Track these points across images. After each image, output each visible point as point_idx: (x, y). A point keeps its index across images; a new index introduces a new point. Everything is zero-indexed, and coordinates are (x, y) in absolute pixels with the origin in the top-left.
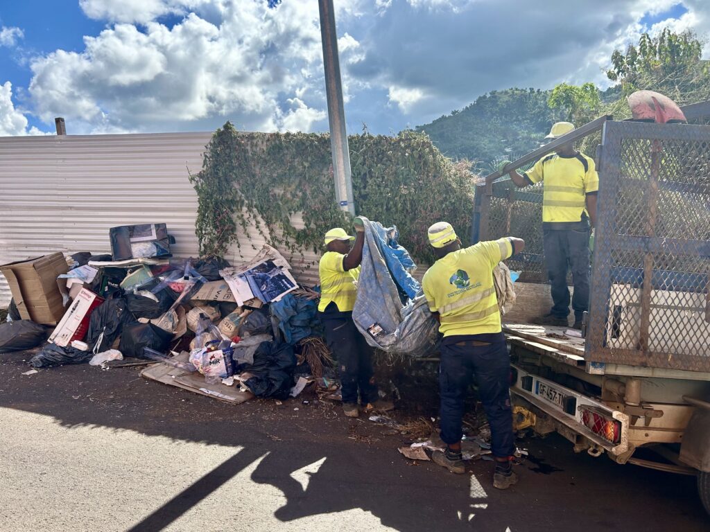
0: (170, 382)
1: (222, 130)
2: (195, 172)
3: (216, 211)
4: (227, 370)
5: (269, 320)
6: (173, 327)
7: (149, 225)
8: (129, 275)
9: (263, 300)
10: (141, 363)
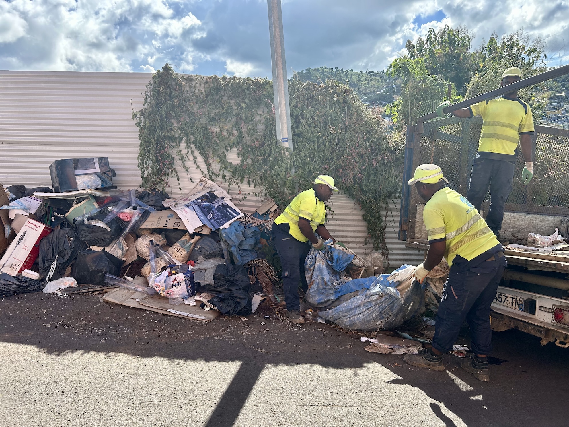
0: (136, 305)
1: (162, 71)
2: (137, 110)
3: (157, 146)
4: (188, 291)
5: (220, 245)
6: (122, 254)
7: (93, 159)
8: (75, 206)
9: (211, 227)
10: (98, 289)
